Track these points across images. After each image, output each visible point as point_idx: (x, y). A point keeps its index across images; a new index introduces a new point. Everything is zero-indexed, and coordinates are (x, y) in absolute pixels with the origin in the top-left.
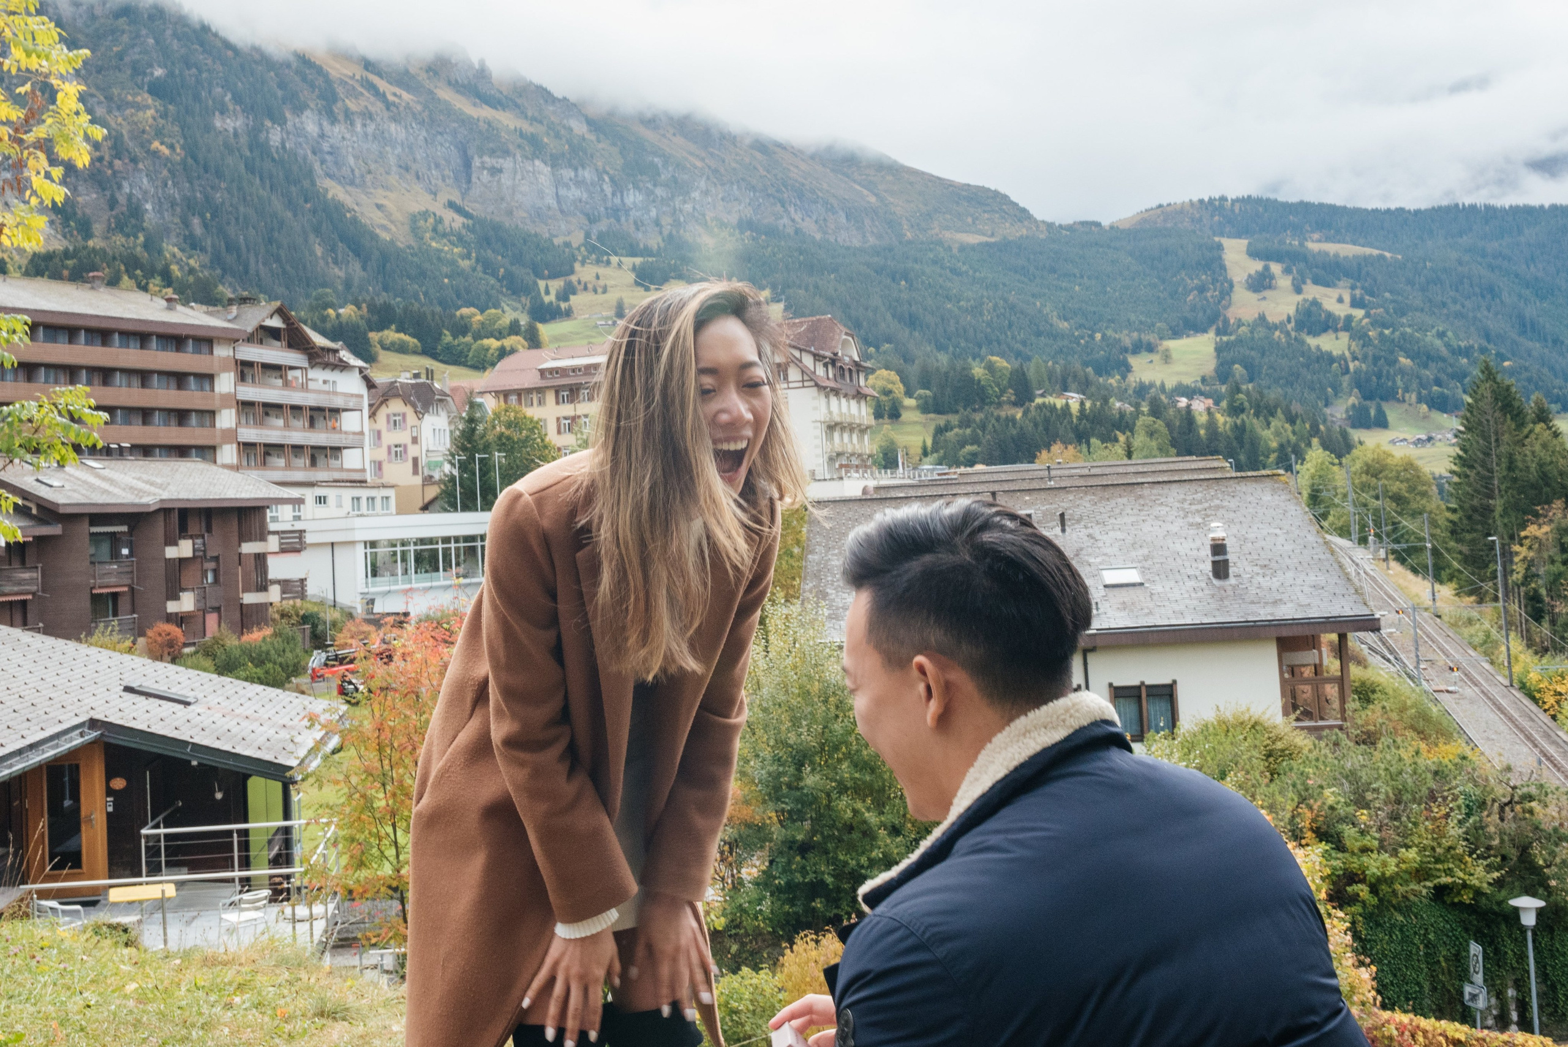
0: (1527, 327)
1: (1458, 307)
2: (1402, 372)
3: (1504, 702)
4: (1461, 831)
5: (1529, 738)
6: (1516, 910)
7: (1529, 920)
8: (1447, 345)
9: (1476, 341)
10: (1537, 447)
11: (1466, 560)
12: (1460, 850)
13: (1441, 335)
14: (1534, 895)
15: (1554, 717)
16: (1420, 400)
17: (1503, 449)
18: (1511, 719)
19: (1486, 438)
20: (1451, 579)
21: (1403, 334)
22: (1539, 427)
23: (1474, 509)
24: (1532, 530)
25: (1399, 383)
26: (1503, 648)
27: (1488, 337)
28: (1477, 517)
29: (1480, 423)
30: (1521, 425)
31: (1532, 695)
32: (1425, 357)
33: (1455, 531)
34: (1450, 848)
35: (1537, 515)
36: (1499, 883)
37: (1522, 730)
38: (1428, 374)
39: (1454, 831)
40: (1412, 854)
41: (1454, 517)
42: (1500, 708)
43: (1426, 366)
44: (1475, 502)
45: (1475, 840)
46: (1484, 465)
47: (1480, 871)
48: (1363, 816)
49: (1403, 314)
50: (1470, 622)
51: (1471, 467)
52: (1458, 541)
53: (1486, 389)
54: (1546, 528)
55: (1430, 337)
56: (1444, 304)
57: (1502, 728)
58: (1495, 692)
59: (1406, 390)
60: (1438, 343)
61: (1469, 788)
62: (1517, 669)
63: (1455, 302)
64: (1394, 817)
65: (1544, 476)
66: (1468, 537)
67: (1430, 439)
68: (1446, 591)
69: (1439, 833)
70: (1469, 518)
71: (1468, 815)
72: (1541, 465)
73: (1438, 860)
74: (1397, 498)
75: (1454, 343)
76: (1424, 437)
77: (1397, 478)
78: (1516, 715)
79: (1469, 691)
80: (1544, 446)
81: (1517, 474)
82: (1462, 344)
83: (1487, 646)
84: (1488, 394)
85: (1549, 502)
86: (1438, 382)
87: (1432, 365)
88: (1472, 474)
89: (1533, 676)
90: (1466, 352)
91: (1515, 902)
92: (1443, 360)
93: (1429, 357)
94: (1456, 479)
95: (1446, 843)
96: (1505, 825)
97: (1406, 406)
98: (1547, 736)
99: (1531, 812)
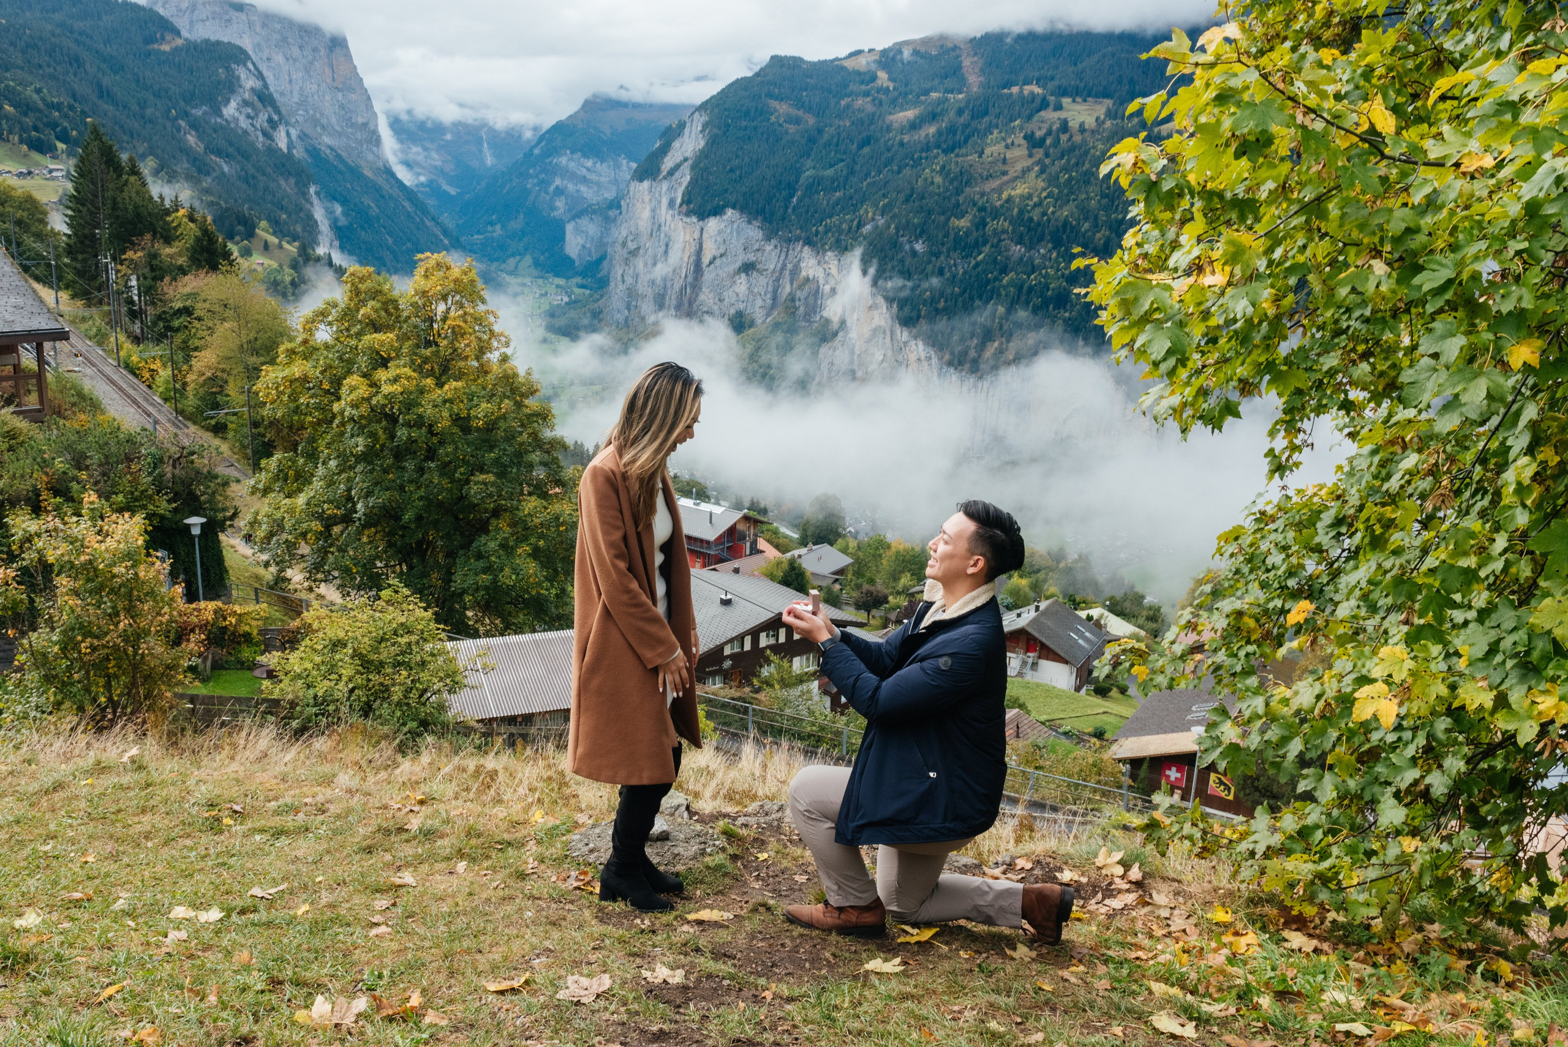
0: (103, 93)
1: (51, 70)
2: (7, 117)
3: (115, 377)
4: (150, 479)
5: (135, 401)
6: (188, 526)
7: (196, 531)
8: (43, 100)
9: (65, 100)
10: (134, 195)
11: (80, 273)
12: (150, 492)
13: (38, 91)
14: (197, 515)
15: (149, 387)
16: (21, 141)
17: (110, 194)
18: (121, 389)
19: (95, 184)
20: (67, 287)
21: (7, 86)
22: (132, 179)
23: (85, 236)
24: (130, 254)
25: (5, 126)
26: (112, 339)
27: (74, 96)
28: (87, 242)
29: (90, 172)
30: (120, 176)
31: (133, 371)
32: (26, 107)
33: (70, 251)
34: (142, 492)
35: (133, 244)
36: (176, 510)
37: (129, 396)
38: (28, 121)
39: (145, 480)
40: (120, 498)
41: (71, 242)
42: (113, 382)
43: (26, 115)
44: (86, 231)
45: (159, 485)
46: (92, 203)
47: (164, 504)
48: (83, 475)
49: (7, 70)
50: (84, 320)
51: (83, 205)
52: (74, 259)
53: (95, 147)
54: (140, 254)
55: (29, 91)
56: (40, 66)
57: (115, 396)
58: (109, 370)
59: (10, 132)
60: (35, 97)
61: (153, 449)
62: (122, 354)
63: (49, 66)
64: (104, 474)
65: (138, 216)
66: (80, 257)
67: (30, 173)
68: (64, 296)
69: (135, 481)
70: (82, 242)
71: (155, 468)
72: (136, 207)
73: (136, 500)
74: (19, 223)
75: (49, 99)
76: (25, 171)
77: (19, 207)
78: (124, 386)
79: (89, 371)
80: (137, 193)
81: (119, 213)
82: (55, 100)
83: (100, 339)
84: (96, 150)
85: (141, 234)
86: (36, 129)
87: (31, 114)
88: (84, 210)
89: (135, 358)
90: (58, 107)
91: (187, 521)
92: (40, 111)
93: (28, 106)
94: (70, 212)
95: (141, 488)
96: (177, 472)
97: (10, 145)
98: (146, 400)
99: (192, 462)
